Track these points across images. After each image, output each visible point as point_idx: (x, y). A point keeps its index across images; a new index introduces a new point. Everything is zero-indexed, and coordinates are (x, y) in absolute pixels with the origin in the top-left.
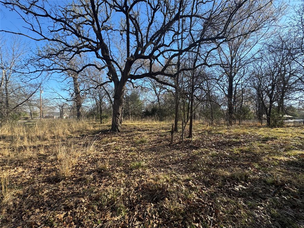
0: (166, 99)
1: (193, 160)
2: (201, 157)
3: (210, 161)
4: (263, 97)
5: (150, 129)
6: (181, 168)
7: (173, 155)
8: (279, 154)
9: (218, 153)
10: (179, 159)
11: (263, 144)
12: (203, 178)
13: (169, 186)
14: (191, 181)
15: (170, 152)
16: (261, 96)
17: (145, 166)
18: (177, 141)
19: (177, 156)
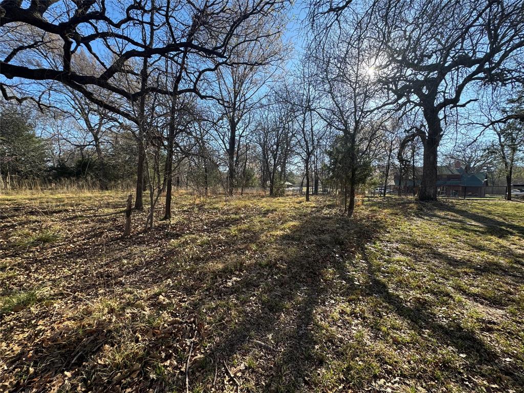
0: (117, 142)
1: (169, 258)
2: (184, 249)
3: (197, 253)
4: (268, 158)
5: (70, 208)
6: (144, 277)
7: (129, 257)
8: (276, 229)
9: (209, 239)
10: (142, 261)
11: (264, 219)
12: (184, 284)
13: (113, 320)
14: (163, 294)
15: (123, 251)
16: (267, 157)
17: (50, 295)
18: (139, 228)
19: (138, 257)
